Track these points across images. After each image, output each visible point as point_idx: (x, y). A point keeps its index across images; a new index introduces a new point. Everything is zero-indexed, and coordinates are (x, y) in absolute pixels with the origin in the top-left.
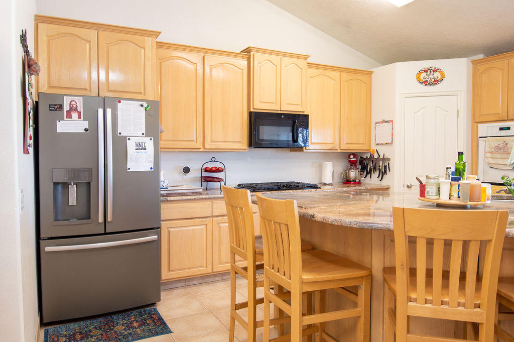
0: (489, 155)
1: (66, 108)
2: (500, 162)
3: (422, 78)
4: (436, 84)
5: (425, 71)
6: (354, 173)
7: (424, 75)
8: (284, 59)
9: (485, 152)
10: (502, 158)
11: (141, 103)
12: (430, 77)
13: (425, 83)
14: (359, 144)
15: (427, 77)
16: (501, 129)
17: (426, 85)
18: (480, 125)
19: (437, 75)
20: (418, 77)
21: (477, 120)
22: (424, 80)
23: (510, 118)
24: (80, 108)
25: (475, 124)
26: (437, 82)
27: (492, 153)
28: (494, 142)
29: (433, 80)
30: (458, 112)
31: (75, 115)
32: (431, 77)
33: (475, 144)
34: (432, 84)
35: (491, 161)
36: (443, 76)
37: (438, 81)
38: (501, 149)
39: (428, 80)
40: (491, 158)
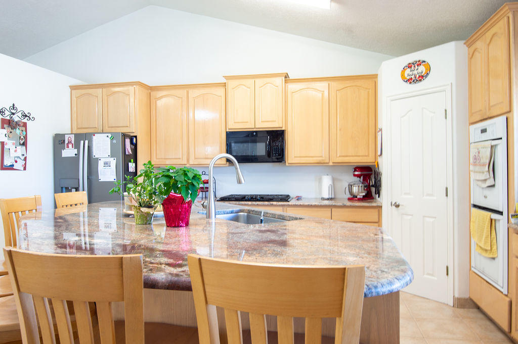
1: (66, 142)
3: (406, 75)
4: (420, 80)
5: (410, 67)
6: (357, 188)
7: (408, 71)
8: (257, 81)
11: (107, 135)
13: (410, 81)
14: (359, 156)
15: (411, 73)
16: (482, 132)
17: (410, 83)
18: (471, 129)
19: (422, 69)
20: (403, 76)
21: (470, 120)
22: (408, 78)
24: (73, 142)
29: (418, 76)
30: (446, 113)
31: (70, 146)
32: (415, 72)
34: (417, 80)
36: (428, 70)
37: (422, 77)
38: (477, 159)
39: (413, 77)
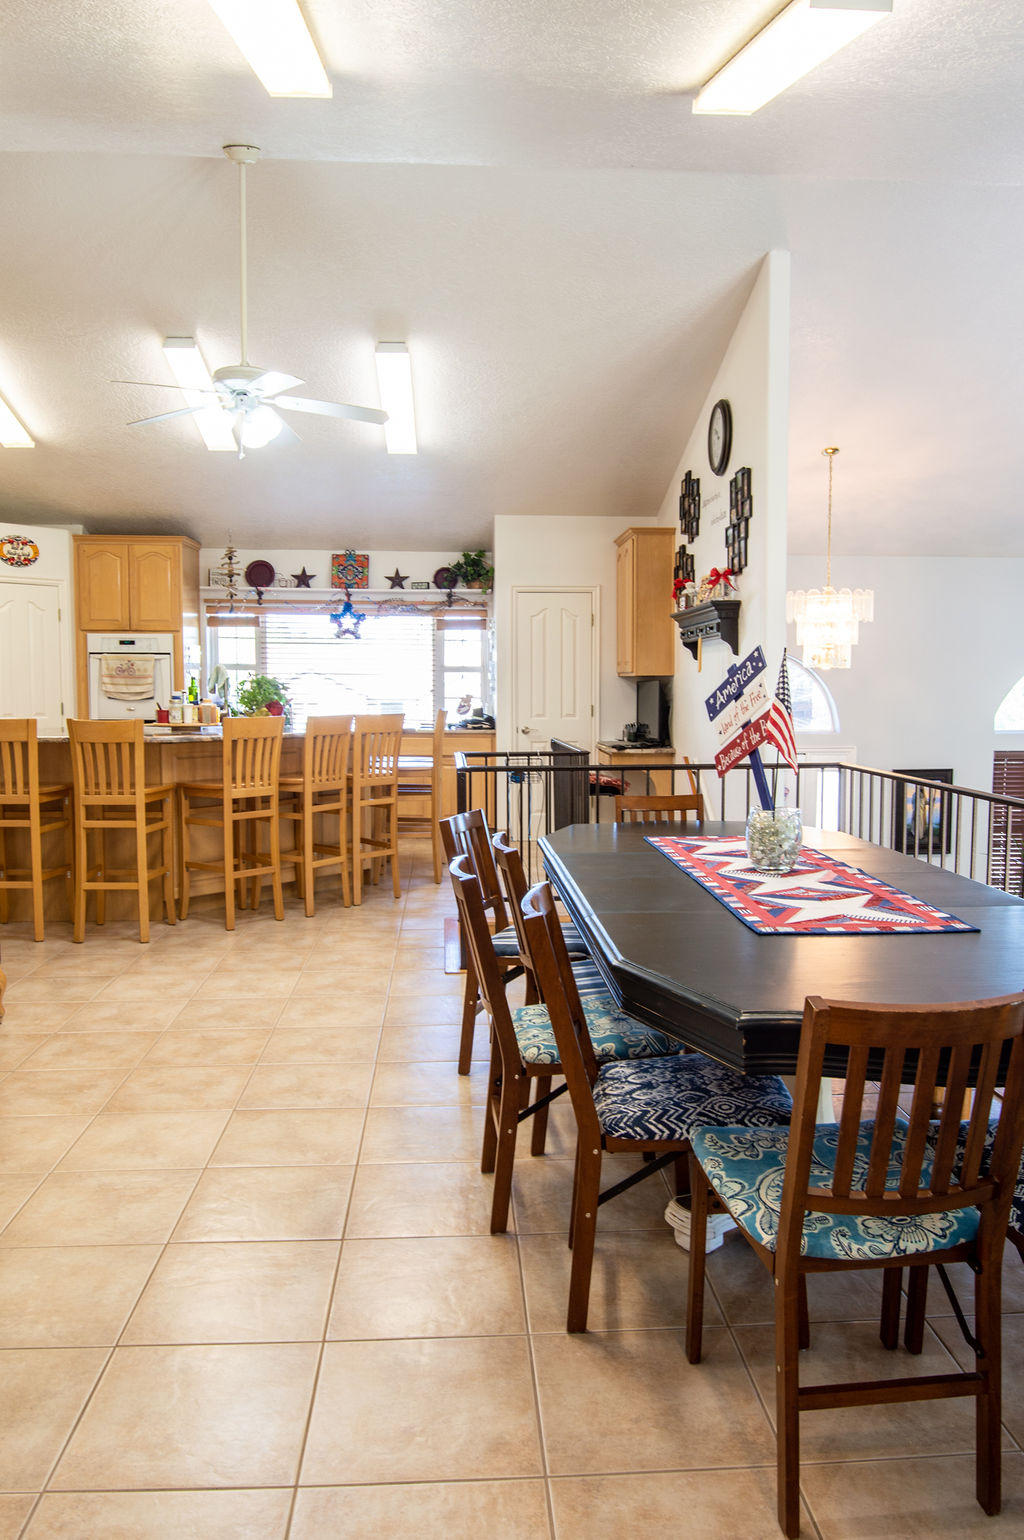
0: (106, 680)
2: (124, 689)
3: (6, 552)
4: (27, 565)
5: (11, 542)
7: (8, 547)
9: (101, 676)
10: (126, 685)
12: (18, 552)
13: (11, 561)
15: (13, 551)
16: (122, 643)
17: (12, 564)
18: (90, 636)
19: (28, 550)
21: (84, 625)
22: (9, 556)
23: (134, 628)
25: (81, 633)
26: (28, 561)
27: (111, 676)
28: (114, 662)
29: (22, 558)
30: (59, 613)
33: (82, 663)
34: (22, 564)
35: (111, 688)
36: (37, 552)
38: (124, 671)
39: (15, 557)
40: (112, 684)
